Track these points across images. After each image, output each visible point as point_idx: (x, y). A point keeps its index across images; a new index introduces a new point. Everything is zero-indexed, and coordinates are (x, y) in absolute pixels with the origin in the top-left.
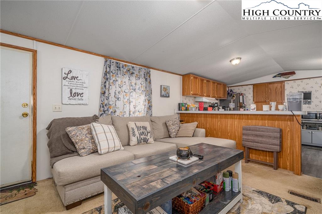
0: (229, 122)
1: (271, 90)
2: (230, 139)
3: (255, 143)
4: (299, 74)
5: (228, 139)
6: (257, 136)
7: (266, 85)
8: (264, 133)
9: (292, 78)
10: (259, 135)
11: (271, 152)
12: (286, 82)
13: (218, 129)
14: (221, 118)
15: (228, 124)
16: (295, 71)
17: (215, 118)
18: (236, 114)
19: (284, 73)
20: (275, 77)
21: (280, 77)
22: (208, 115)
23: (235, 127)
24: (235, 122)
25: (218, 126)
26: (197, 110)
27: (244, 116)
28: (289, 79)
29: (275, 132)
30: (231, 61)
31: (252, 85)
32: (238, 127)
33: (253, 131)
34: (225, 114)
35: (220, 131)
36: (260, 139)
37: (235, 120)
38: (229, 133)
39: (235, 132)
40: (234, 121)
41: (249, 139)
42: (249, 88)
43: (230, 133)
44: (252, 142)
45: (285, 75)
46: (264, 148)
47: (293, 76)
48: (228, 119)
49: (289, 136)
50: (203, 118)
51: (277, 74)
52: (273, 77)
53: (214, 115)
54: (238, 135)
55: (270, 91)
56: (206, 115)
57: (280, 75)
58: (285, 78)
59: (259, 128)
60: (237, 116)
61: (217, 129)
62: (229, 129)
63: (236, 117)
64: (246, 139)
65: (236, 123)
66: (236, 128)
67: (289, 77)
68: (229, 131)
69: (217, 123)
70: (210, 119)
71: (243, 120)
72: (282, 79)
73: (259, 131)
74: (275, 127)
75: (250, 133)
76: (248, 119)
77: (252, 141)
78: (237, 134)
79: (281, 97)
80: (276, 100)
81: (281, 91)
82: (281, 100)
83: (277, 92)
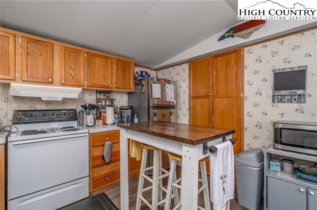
7: (208, 60)
9: (258, 34)
12: (246, 49)
20: (222, 38)
21: (233, 36)
31: (188, 64)
47: (260, 30)
51: (227, 30)
52: (219, 40)
57: (231, 33)
58: (242, 37)
67: (251, 33)
72: (237, 41)
79: (235, 85)
80: (226, 91)
81: (236, 70)
82: (236, 92)
83: (228, 74)
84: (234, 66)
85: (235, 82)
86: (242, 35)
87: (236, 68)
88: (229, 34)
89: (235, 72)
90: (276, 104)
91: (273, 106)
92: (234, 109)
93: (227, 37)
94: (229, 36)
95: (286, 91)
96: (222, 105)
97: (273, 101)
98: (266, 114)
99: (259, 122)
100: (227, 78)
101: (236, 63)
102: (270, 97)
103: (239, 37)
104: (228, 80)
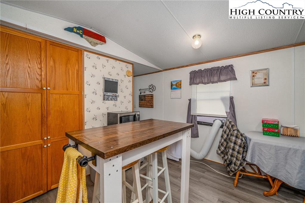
4: (110, 46)
12: (85, 53)
21: (82, 36)
28: (95, 49)
57: (81, 32)
72: (83, 42)
79: (77, 82)
80: (67, 88)
81: (78, 69)
82: (78, 89)
83: (69, 70)
84: (76, 64)
85: (77, 80)
86: (90, 40)
87: (77, 66)
88: (78, 31)
89: (77, 70)
90: (105, 101)
91: (103, 102)
92: (75, 106)
93: (75, 32)
94: (77, 33)
95: (110, 93)
96: (62, 102)
97: (104, 99)
98: (99, 109)
99: (95, 115)
100: (67, 73)
101: (77, 62)
102: (102, 96)
103: (88, 41)
104: (69, 76)
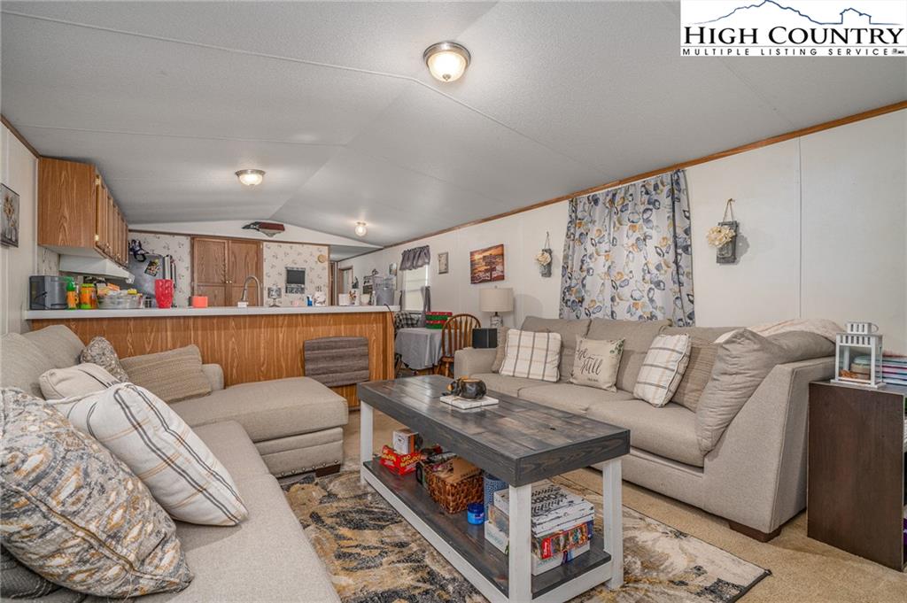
0: (262, 335)
1: (235, 257)
2: (265, 380)
3: (331, 375)
4: (291, 232)
5: (259, 380)
6: (333, 358)
8: (344, 350)
9: (277, 236)
10: (337, 357)
11: (351, 385)
12: (265, 243)
13: (229, 361)
14: (238, 327)
15: (259, 344)
16: (285, 225)
17: (219, 329)
18: (281, 315)
19: (264, 223)
20: (247, 227)
21: (257, 230)
22: (191, 321)
23: (278, 346)
24: (278, 337)
25: (227, 351)
26: (142, 306)
27: (300, 318)
28: (274, 238)
29: (361, 345)
30: (238, 174)
31: (189, 238)
32: (287, 345)
33: (325, 349)
34: (250, 316)
35: (235, 364)
36: (339, 363)
37: (280, 329)
38: (264, 363)
39: (279, 360)
40: (277, 333)
41: (319, 369)
42: (179, 244)
43: (265, 366)
44: (324, 373)
45: (266, 228)
46: (347, 380)
47: (280, 234)
48: (260, 328)
49: (375, 350)
50: (169, 333)
51: (253, 221)
52: (243, 228)
53: (215, 321)
54: (287, 365)
55: (233, 259)
56: (182, 321)
57: (257, 227)
58: (266, 234)
59: (336, 342)
60: (284, 320)
61: (226, 360)
62: (262, 354)
63: (280, 323)
64: (312, 370)
65: (281, 336)
66: (281, 349)
67: (274, 234)
68: (262, 359)
69: (226, 345)
70: (200, 333)
71: (299, 328)
72: (260, 235)
73: (336, 348)
74: (355, 336)
75: (320, 355)
76: (308, 324)
77: (325, 371)
78: (284, 365)
81: (257, 261)
83: (248, 263)
85: (256, 273)
86: (267, 232)
88: (254, 227)
93: (252, 228)
94: (254, 229)
95: (295, 285)
97: (287, 292)
102: (284, 288)
104: (248, 267)
